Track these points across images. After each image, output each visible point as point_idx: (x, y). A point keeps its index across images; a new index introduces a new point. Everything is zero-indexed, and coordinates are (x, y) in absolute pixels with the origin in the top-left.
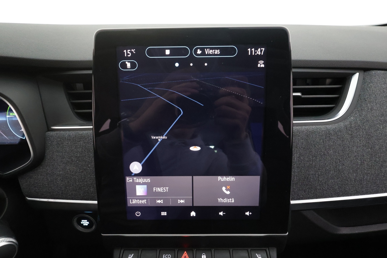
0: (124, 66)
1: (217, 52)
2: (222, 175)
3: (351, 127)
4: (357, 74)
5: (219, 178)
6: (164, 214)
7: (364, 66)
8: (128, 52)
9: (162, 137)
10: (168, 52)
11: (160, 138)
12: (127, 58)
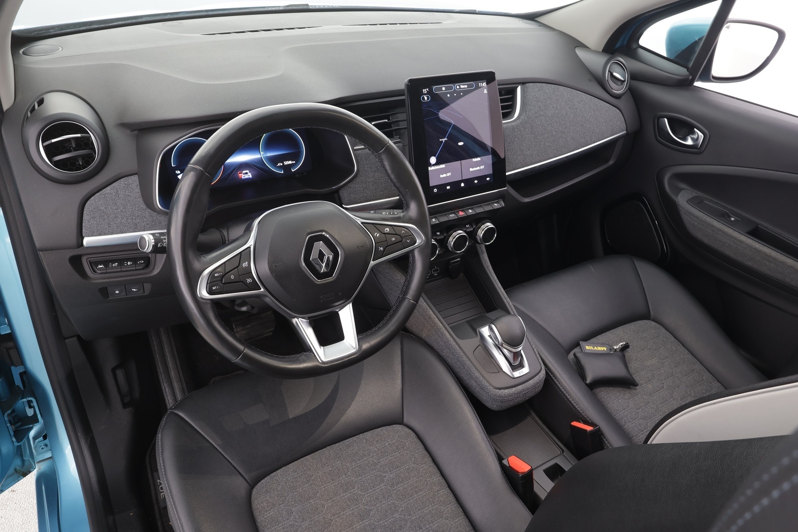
0: (423, 99)
1: (466, 86)
2: (474, 158)
3: (523, 123)
4: (520, 87)
5: (473, 160)
6: (448, 187)
7: (522, 81)
8: (425, 91)
9: (444, 139)
10: (444, 89)
11: (444, 140)
12: (425, 94)
